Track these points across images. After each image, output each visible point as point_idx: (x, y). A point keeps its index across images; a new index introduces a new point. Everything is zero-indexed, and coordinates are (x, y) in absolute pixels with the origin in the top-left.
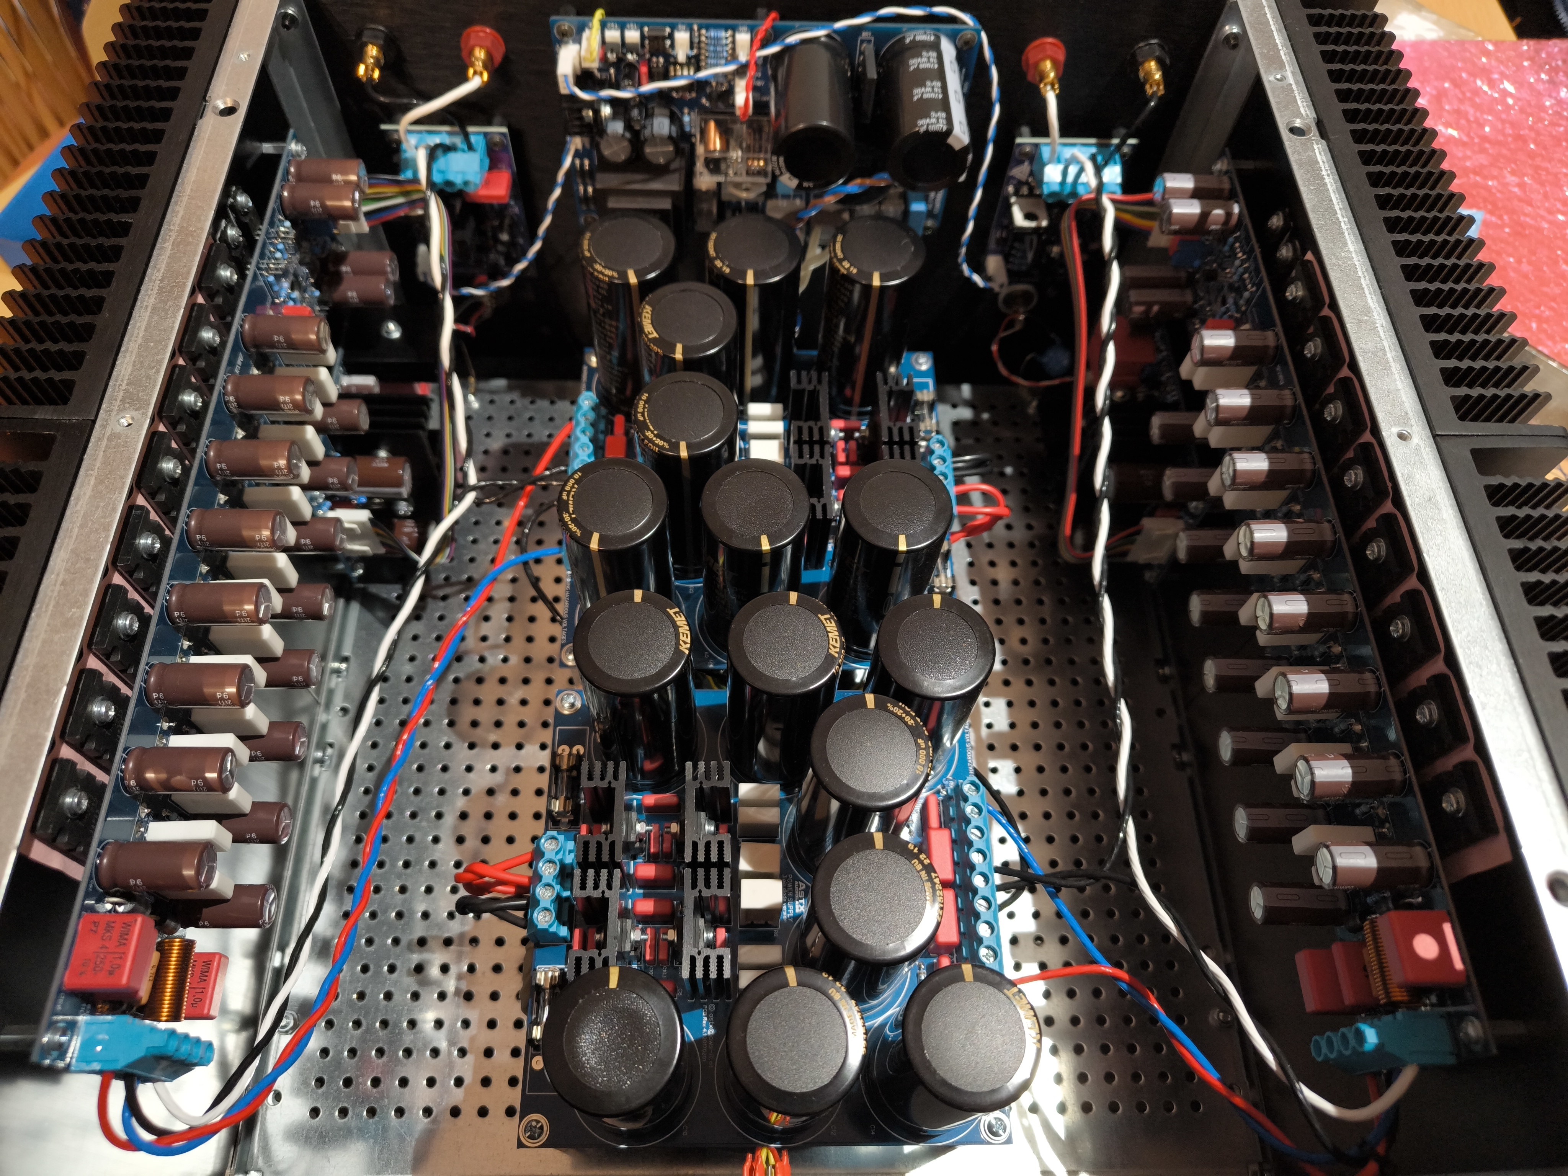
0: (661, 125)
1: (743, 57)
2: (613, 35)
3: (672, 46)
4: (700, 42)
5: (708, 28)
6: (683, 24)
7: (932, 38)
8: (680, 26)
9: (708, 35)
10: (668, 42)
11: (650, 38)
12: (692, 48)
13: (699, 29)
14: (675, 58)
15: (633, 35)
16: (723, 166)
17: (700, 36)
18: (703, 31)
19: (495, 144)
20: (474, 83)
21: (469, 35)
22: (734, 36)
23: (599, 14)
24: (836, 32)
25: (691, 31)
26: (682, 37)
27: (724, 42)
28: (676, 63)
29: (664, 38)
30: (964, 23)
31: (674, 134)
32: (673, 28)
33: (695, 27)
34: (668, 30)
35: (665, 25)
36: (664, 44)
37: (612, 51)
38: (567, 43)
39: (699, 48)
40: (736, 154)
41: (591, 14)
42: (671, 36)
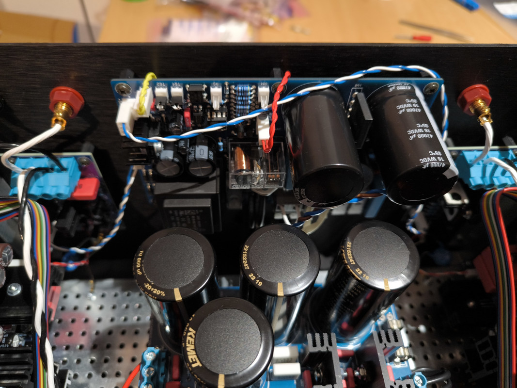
0: (202, 152)
1: (265, 106)
2: (161, 91)
3: (209, 97)
4: (230, 94)
5: (236, 84)
6: (216, 82)
7: (409, 88)
8: (214, 83)
9: (236, 89)
10: (205, 95)
11: (190, 92)
12: (223, 99)
13: (229, 85)
14: (211, 105)
15: (177, 91)
16: (249, 179)
17: (230, 90)
18: (233, 87)
19: (83, 163)
20: (56, 128)
21: (53, 93)
22: (256, 90)
23: (150, 76)
24: (336, 85)
25: (223, 87)
26: (216, 90)
27: (249, 93)
28: (212, 110)
29: (202, 92)
30: (430, 76)
31: (212, 158)
32: (209, 85)
33: (227, 84)
34: (205, 86)
35: (202, 83)
36: (202, 96)
37: (161, 104)
38: (127, 97)
39: (229, 98)
40: (258, 172)
41: (144, 77)
42: (208, 91)
